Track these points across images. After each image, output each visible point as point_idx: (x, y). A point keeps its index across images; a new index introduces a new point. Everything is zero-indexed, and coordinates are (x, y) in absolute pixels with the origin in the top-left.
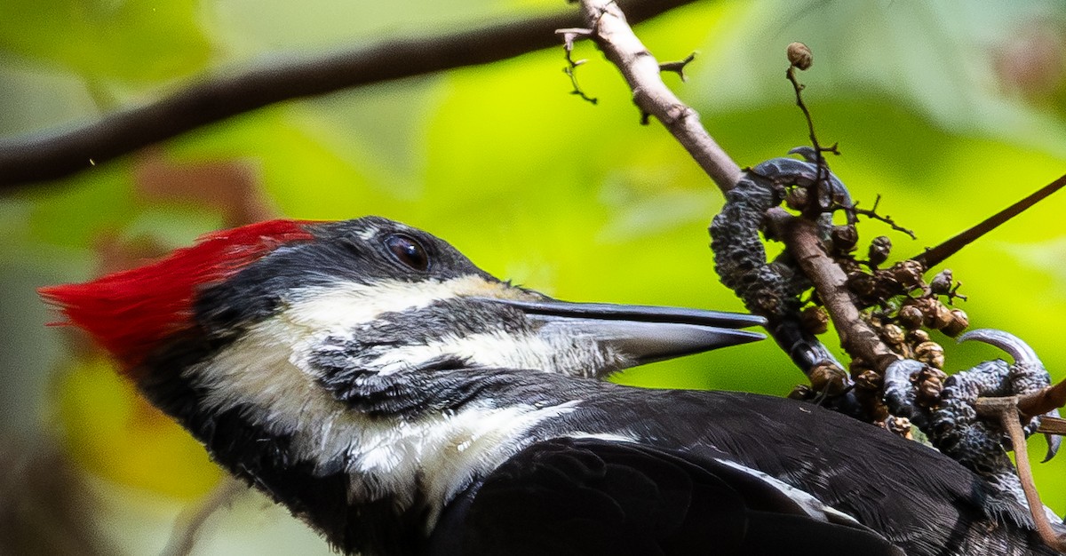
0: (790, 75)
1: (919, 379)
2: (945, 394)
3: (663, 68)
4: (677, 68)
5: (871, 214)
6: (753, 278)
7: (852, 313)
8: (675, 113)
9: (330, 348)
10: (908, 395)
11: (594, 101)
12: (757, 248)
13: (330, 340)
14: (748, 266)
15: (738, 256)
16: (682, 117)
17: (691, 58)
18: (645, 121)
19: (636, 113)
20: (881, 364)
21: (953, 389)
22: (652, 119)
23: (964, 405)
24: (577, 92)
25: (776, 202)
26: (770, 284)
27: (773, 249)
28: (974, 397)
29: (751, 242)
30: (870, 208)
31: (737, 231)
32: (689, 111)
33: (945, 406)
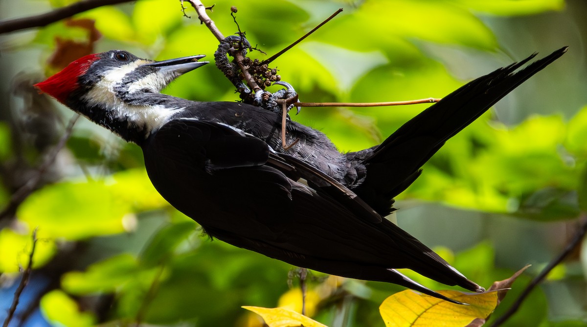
0: (232, 14)
1: (263, 95)
2: (269, 100)
3: (206, 9)
4: (210, 8)
5: (255, 49)
6: (226, 67)
7: (250, 76)
8: (208, 22)
9: (118, 86)
10: (260, 100)
11: (190, 17)
12: (226, 59)
13: (117, 84)
14: (224, 64)
15: (222, 61)
16: (210, 23)
17: (213, 6)
18: (202, 23)
19: (199, 21)
20: (256, 90)
21: (271, 98)
22: (203, 23)
23: (274, 102)
24: (185, 15)
25: (231, 47)
26: (230, 69)
27: (231, 58)
28: (277, 100)
29: (225, 58)
30: (255, 47)
31: (221, 55)
32: (212, 21)
33: (269, 103)
